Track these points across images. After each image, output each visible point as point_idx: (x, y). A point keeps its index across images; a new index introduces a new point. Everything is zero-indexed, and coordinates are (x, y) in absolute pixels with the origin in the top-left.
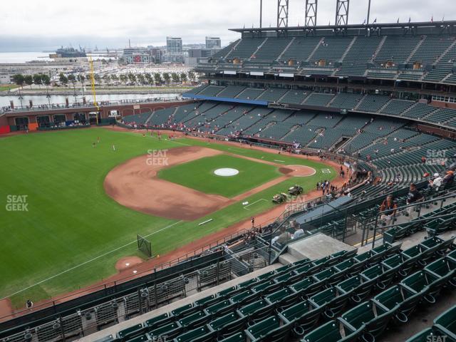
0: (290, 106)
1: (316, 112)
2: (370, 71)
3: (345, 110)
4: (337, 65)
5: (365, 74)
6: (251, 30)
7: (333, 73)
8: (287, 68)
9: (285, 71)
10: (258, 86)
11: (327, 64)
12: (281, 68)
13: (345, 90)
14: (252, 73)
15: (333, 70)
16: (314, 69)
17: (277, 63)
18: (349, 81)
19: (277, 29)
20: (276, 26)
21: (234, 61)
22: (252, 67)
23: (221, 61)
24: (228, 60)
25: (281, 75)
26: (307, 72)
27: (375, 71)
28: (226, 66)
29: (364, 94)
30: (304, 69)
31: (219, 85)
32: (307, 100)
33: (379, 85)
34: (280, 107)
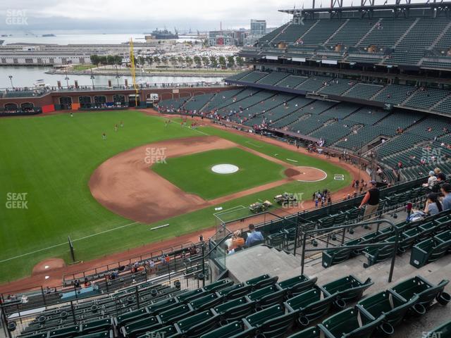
0: (330, 97)
1: (358, 106)
2: (426, 60)
3: (389, 106)
4: (388, 52)
5: (419, 64)
6: (304, 11)
7: (382, 60)
8: (332, 54)
9: (328, 58)
10: (303, 73)
11: (378, 50)
12: (326, 54)
13: (397, 82)
14: (294, 59)
15: (382, 57)
16: (361, 56)
17: (323, 48)
18: (402, 70)
19: (330, 10)
20: (329, 6)
21: (279, 46)
22: (295, 53)
23: (266, 45)
24: (273, 44)
25: (324, 62)
26: (353, 58)
27: (432, 60)
28: (270, 51)
29: (419, 87)
30: (350, 55)
31: (263, 71)
32: (350, 91)
33: (438, 77)
34: (319, 98)
